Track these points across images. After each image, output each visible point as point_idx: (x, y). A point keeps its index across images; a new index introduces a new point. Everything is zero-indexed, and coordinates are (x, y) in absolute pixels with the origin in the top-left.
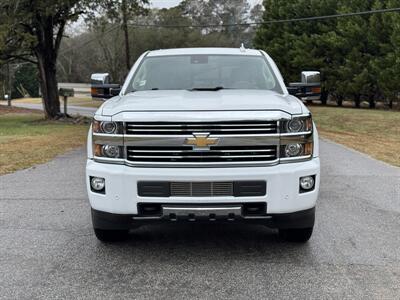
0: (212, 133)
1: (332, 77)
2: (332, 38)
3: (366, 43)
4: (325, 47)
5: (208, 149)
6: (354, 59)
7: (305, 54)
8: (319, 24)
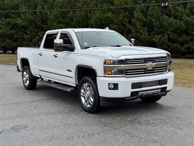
0: (153, 62)
1: (20, 40)
2: (19, 21)
3: (36, 24)
4: (15, 25)
5: (152, 69)
6: (31, 32)
7: (5, 28)
8: (10, 14)
